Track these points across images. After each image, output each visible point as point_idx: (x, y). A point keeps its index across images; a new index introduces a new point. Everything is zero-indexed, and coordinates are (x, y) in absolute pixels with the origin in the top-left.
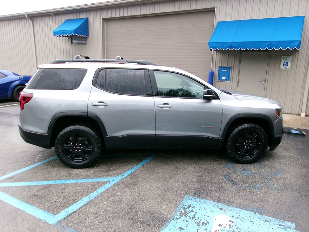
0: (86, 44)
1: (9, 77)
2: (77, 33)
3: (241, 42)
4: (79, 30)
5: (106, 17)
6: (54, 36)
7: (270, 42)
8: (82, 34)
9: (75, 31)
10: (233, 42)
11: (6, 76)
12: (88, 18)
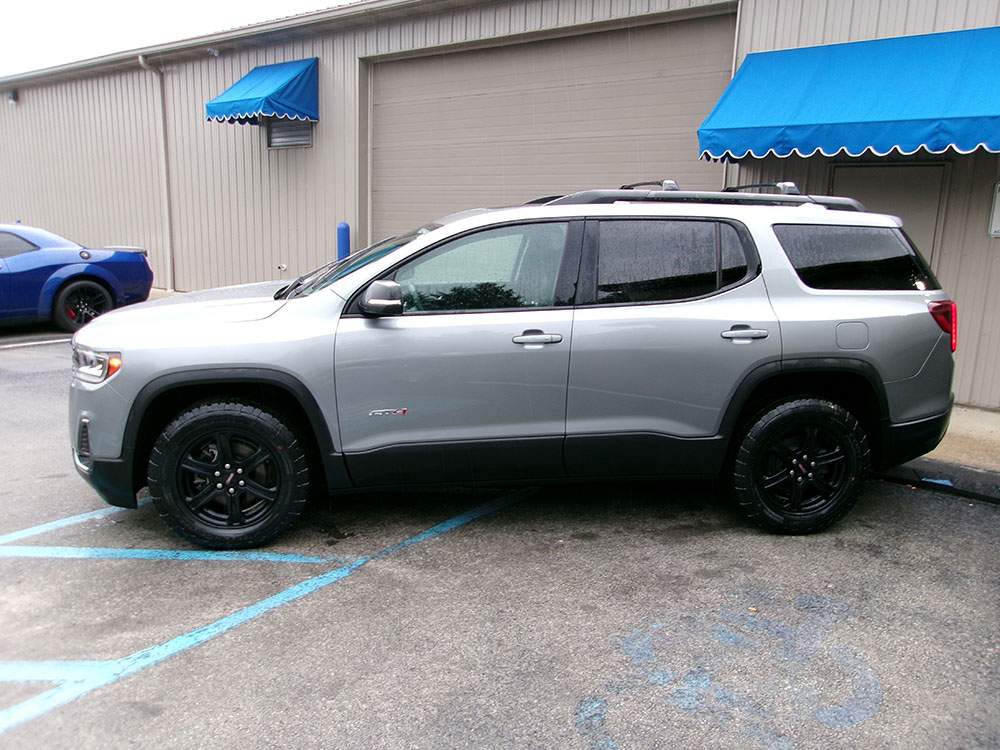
0: (309, 146)
1: (45, 250)
2: (274, 108)
3: (822, 125)
4: (285, 98)
5: (372, 52)
6: (209, 120)
7: (937, 123)
8: (293, 111)
9: (269, 102)
10: (788, 127)
11: (36, 247)
12: (317, 60)
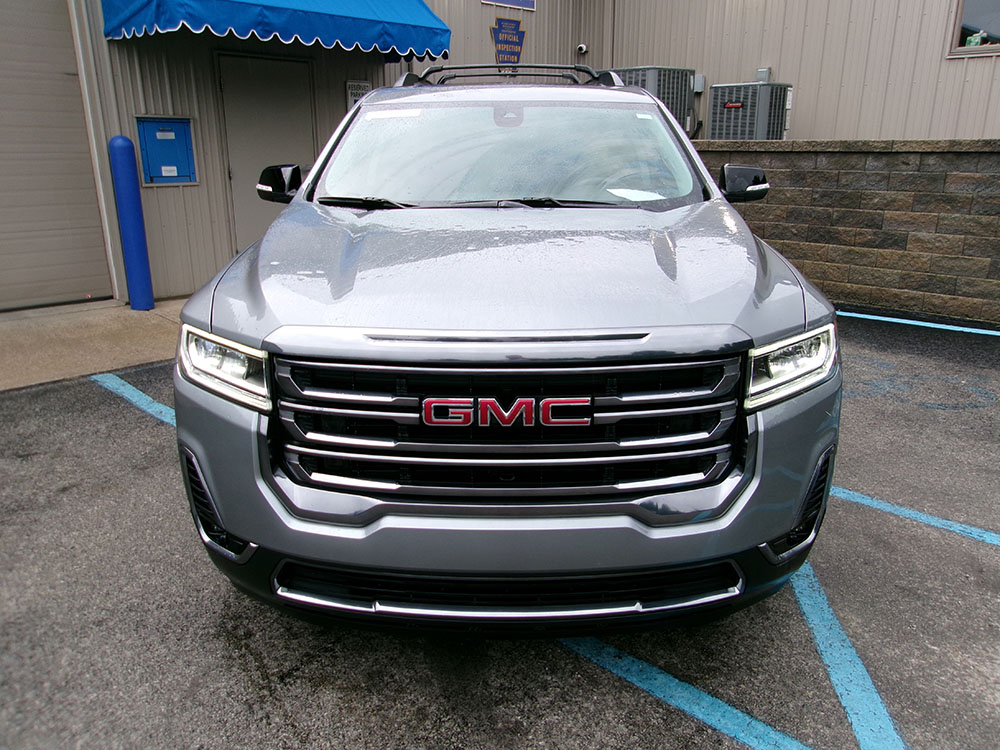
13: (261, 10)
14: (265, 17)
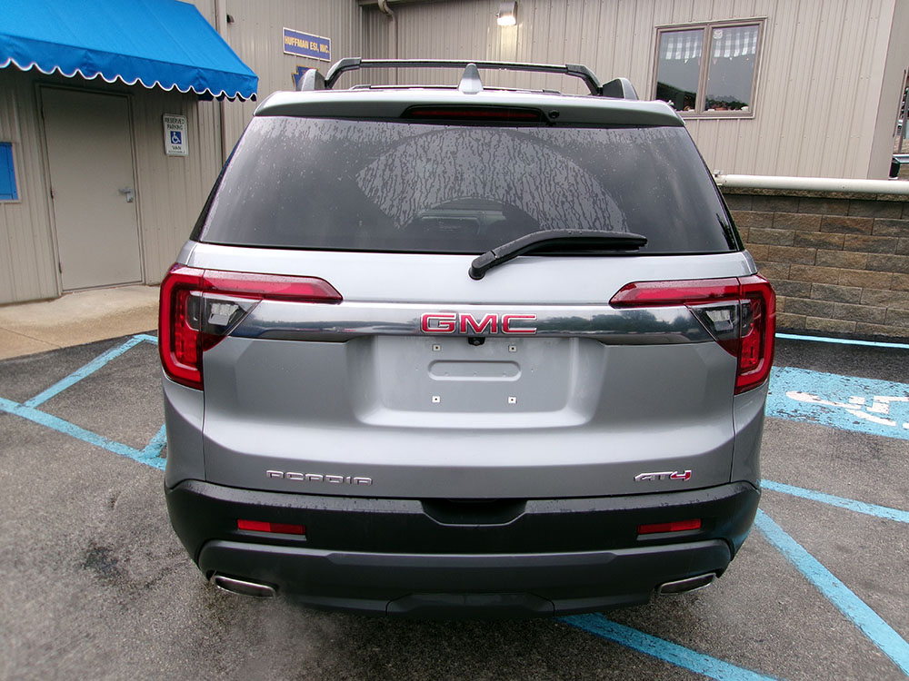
13: (86, 54)
14: (91, 59)
